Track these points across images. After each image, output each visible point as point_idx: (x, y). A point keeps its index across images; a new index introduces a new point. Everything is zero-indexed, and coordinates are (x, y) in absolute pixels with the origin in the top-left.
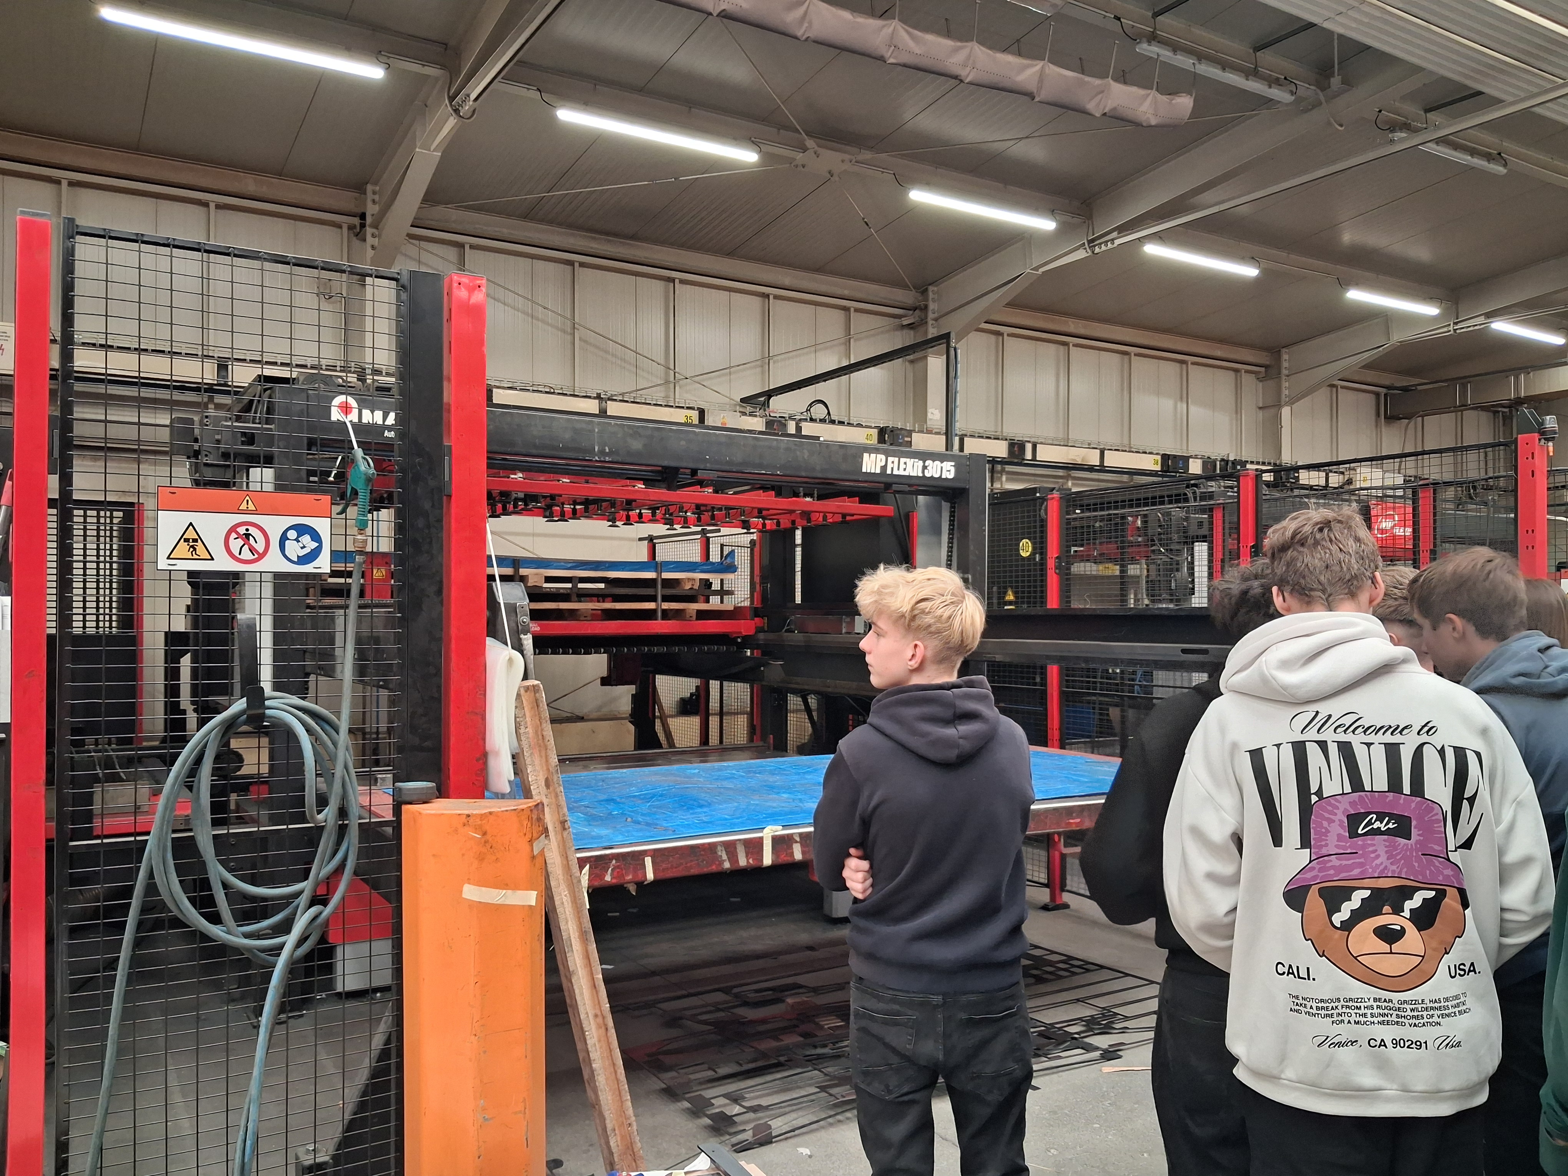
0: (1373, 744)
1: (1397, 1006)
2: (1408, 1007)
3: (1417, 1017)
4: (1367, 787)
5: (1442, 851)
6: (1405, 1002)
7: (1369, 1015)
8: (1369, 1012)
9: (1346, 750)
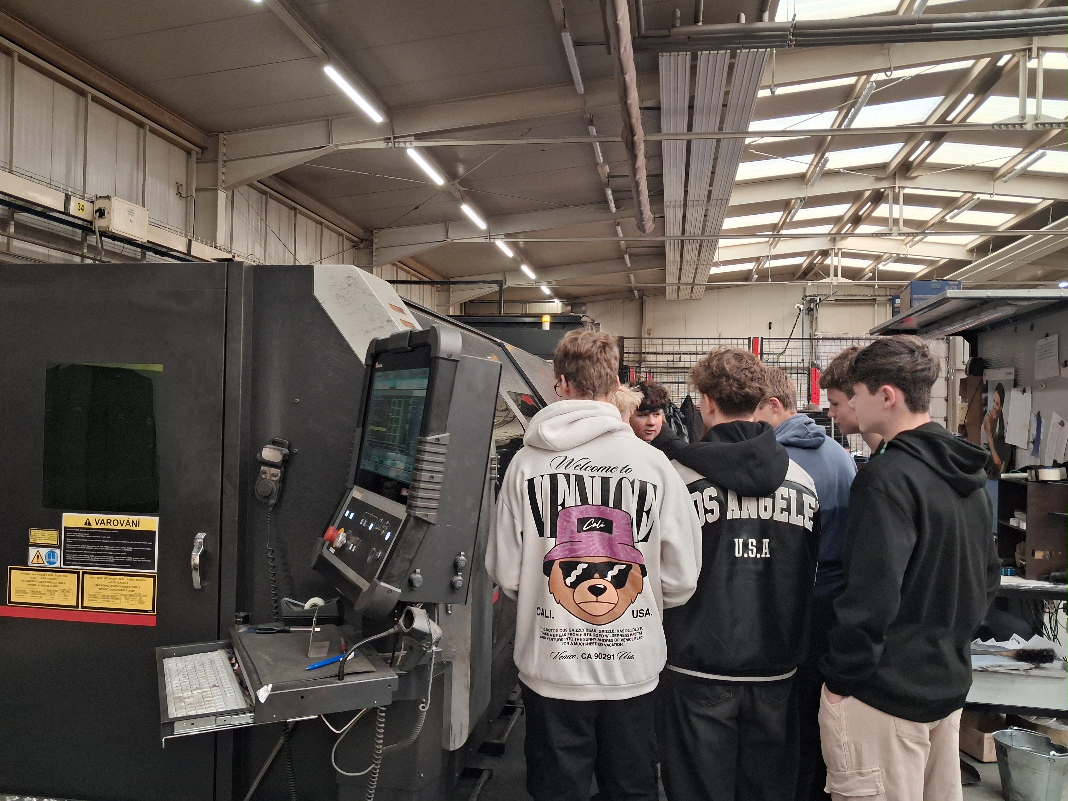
0: (595, 477)
1: (599, 634)
2: (604, 634)
3: (609, 640)
4: (590, 503)
5: (629, 542)
6: (603, 631)
7: (583, 639)
8: (583, 637)
9: (580, 480)
